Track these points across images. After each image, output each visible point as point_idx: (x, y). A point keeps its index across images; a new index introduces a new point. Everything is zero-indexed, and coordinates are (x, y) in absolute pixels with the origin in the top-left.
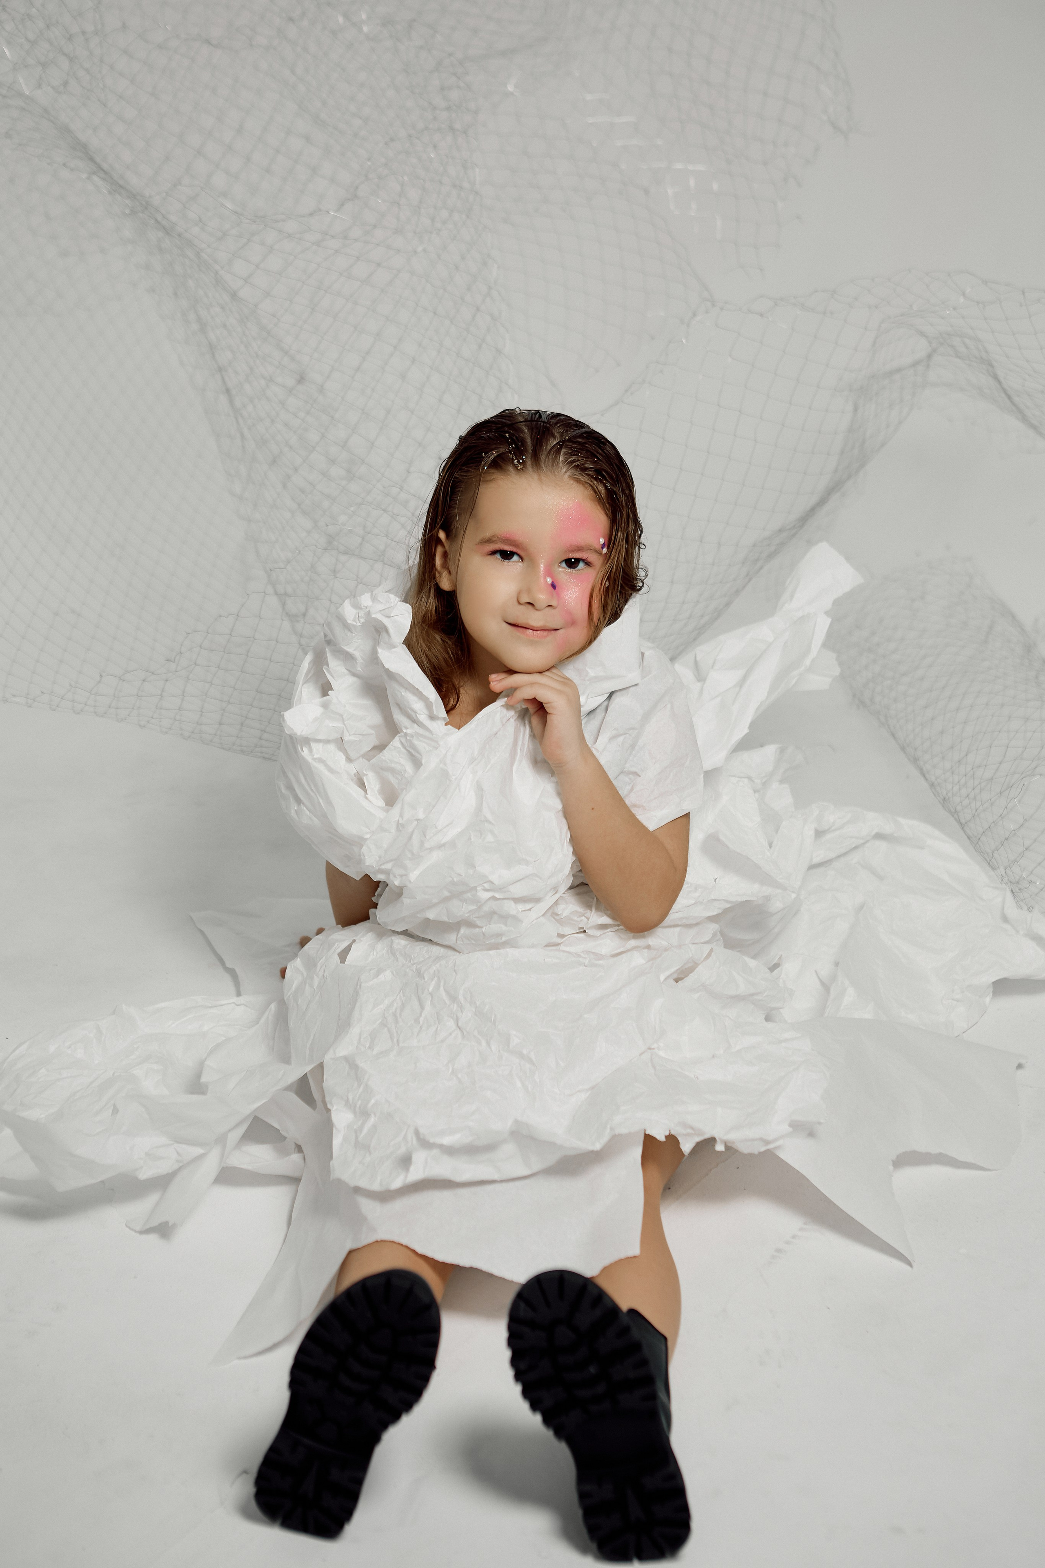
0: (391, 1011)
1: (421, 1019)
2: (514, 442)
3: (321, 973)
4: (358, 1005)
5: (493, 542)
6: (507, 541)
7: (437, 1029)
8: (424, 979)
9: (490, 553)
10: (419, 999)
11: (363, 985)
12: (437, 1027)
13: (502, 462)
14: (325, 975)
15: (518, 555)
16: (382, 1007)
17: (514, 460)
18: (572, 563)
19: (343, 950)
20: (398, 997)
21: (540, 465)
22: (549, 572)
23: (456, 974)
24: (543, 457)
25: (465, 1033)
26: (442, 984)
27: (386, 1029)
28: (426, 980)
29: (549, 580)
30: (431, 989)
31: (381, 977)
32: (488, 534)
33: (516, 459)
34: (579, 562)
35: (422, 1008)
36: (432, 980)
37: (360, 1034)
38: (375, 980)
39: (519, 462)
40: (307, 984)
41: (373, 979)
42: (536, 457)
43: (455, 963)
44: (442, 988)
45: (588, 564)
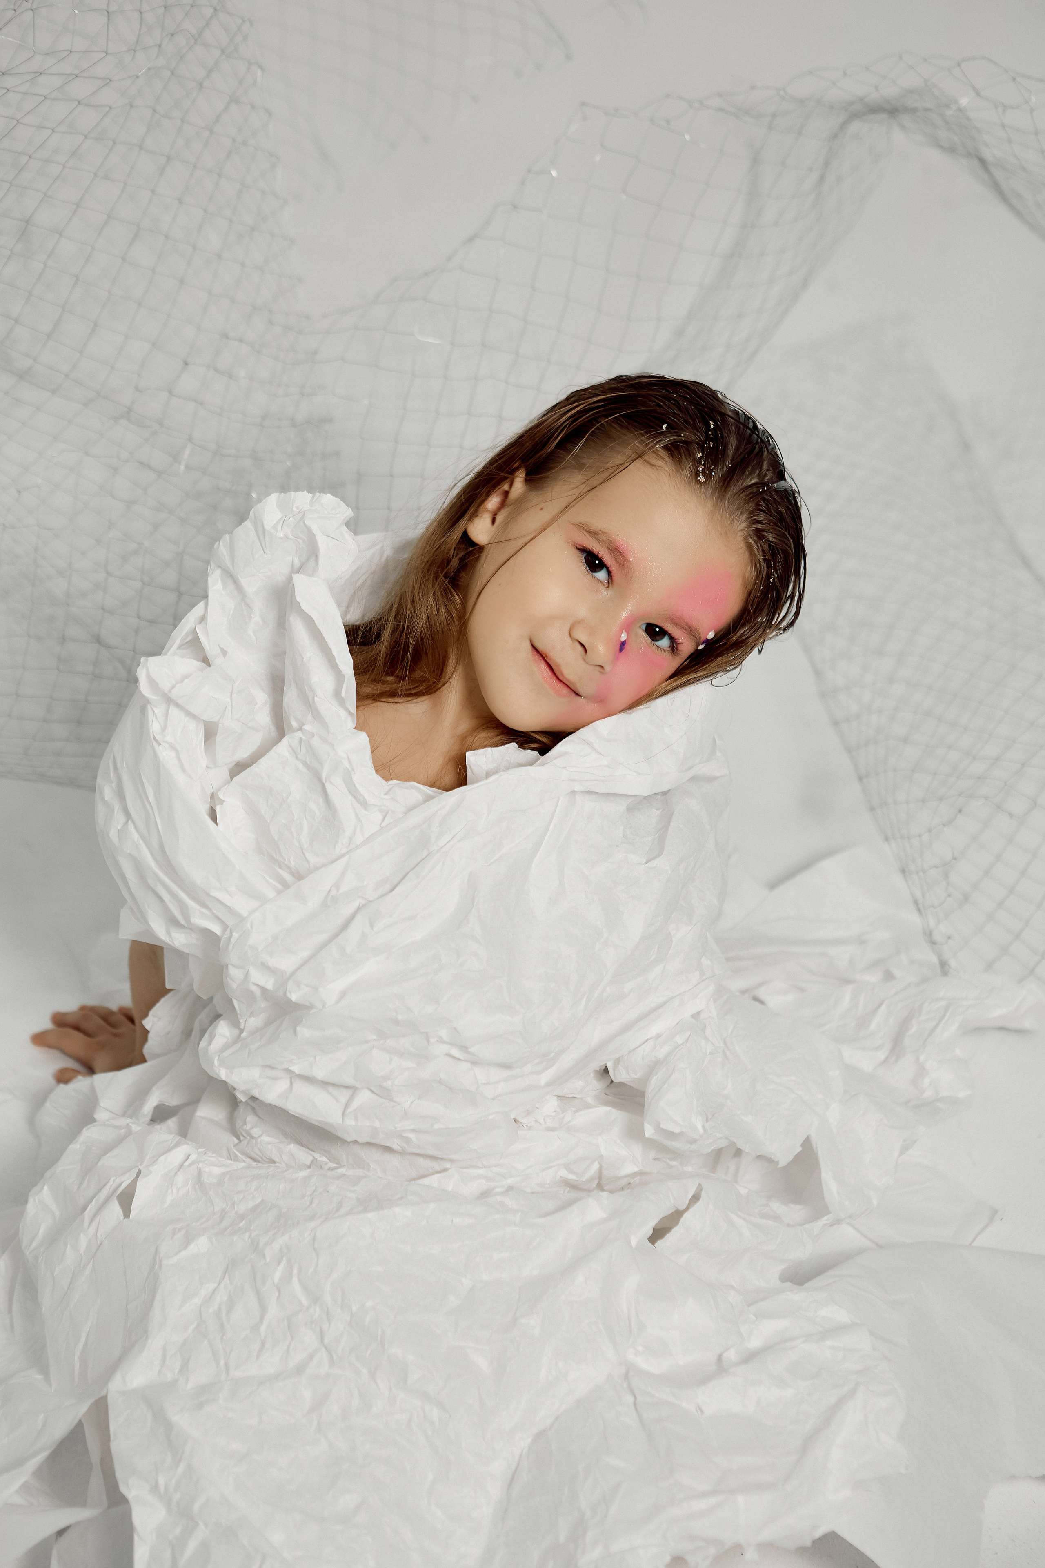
0: (211, 1310)
1: (263, 1328)
2: (715, 439)
3: (92, 1231)
4: (158, 1297)
5: (599, 540)
6: (615, 550)
7: (288, 1347)
8: (264, 1257)
9: (579, 547)
10: (258, 1293)
11: (165, 1262)
12: (290, 1344)
13: (685, 455)
14: (99, 1235)
15: (609, 573)
16: (197, 1301)
17: (701, 464)
18: (654, 632)
19: (126, 1187)
20: (222, 1285)
21: (724, 496)
22: (628, 627)
23: (318, 1256)
24: (733, 490)
25: (335, 1357)
26: (295, 1271)
27: (206, 1342)
28: (268, 1260)
29: (624, 637)
30: (276, 1281)
31: (193, 1248)
32: (597, 524)
33: (703, 465)
34: (665, 636)
35: (263, 1310)
36: (279, 1263)
37: (164, 1348)
38: (184, 1254)
39: (703, 471)
40: (69, 1246)
41: (179, 1252)
42: (726, 481)
43: (315, 1236)
44: (295, 1280)
45: (674, 647)
